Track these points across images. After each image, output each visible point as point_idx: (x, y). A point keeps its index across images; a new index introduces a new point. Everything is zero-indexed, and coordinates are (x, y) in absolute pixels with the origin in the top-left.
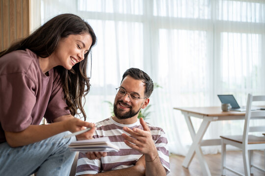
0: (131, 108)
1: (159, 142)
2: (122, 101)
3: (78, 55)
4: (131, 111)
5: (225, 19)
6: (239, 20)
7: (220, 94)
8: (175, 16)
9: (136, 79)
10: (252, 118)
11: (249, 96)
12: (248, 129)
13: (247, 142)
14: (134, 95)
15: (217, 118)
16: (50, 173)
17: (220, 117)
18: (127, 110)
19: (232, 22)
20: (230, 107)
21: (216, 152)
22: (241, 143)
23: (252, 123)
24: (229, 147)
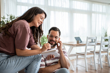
0: (55, 42)
1: (64, 53)
2: (52, 40)
3: (41, 22)
4: (55, 43)
5: (75, 8)
6: (80, 9)
7: (75, 37)
8: (57, 6)
9: (56, 31)
10: (88, 45)
11: (87, 37)
12: (87, 50)
13: (86, 54)
14: (56, 37)
15: (76, 46)
16: (35, 66)
17: (77, 46)
18: (54, 43)
19: (78, 10)
20: (80, 41)
21: (72, 59)
22: (84, 55)
23: (88, 47)
24: (79, 57)
